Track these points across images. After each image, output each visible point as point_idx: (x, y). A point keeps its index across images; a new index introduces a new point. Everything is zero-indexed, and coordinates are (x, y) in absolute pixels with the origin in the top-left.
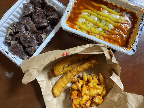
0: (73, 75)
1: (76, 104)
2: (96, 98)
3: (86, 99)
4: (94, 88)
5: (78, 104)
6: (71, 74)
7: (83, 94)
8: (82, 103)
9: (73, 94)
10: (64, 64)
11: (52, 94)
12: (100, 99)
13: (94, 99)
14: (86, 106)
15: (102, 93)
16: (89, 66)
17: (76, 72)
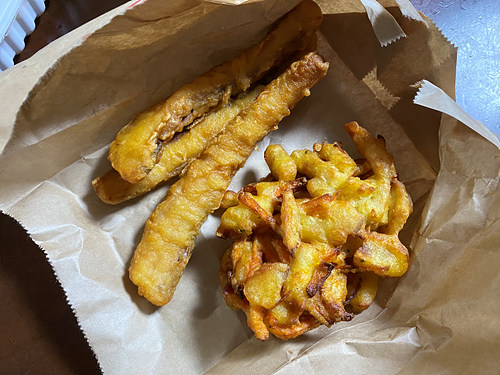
0: (219, 168)
1: (266, 302)
2: (369, 244)
3: (315, 260)
4: (343, 194)
5: (278, 298)
6: (207, 166)
7: (292, 240)
8: (298, 289)
9: (239, 261)
10: (158, 117)
11: (126, 298)
12: (391, 249)
13: (359, 254)
14: (324, 302)
15: (392, 216)
16: (290, 97)
17: (231, 149)
